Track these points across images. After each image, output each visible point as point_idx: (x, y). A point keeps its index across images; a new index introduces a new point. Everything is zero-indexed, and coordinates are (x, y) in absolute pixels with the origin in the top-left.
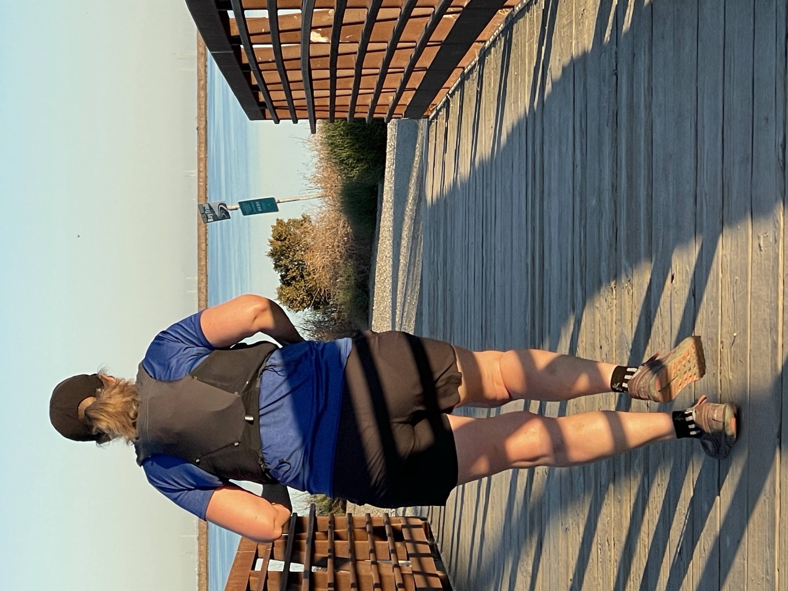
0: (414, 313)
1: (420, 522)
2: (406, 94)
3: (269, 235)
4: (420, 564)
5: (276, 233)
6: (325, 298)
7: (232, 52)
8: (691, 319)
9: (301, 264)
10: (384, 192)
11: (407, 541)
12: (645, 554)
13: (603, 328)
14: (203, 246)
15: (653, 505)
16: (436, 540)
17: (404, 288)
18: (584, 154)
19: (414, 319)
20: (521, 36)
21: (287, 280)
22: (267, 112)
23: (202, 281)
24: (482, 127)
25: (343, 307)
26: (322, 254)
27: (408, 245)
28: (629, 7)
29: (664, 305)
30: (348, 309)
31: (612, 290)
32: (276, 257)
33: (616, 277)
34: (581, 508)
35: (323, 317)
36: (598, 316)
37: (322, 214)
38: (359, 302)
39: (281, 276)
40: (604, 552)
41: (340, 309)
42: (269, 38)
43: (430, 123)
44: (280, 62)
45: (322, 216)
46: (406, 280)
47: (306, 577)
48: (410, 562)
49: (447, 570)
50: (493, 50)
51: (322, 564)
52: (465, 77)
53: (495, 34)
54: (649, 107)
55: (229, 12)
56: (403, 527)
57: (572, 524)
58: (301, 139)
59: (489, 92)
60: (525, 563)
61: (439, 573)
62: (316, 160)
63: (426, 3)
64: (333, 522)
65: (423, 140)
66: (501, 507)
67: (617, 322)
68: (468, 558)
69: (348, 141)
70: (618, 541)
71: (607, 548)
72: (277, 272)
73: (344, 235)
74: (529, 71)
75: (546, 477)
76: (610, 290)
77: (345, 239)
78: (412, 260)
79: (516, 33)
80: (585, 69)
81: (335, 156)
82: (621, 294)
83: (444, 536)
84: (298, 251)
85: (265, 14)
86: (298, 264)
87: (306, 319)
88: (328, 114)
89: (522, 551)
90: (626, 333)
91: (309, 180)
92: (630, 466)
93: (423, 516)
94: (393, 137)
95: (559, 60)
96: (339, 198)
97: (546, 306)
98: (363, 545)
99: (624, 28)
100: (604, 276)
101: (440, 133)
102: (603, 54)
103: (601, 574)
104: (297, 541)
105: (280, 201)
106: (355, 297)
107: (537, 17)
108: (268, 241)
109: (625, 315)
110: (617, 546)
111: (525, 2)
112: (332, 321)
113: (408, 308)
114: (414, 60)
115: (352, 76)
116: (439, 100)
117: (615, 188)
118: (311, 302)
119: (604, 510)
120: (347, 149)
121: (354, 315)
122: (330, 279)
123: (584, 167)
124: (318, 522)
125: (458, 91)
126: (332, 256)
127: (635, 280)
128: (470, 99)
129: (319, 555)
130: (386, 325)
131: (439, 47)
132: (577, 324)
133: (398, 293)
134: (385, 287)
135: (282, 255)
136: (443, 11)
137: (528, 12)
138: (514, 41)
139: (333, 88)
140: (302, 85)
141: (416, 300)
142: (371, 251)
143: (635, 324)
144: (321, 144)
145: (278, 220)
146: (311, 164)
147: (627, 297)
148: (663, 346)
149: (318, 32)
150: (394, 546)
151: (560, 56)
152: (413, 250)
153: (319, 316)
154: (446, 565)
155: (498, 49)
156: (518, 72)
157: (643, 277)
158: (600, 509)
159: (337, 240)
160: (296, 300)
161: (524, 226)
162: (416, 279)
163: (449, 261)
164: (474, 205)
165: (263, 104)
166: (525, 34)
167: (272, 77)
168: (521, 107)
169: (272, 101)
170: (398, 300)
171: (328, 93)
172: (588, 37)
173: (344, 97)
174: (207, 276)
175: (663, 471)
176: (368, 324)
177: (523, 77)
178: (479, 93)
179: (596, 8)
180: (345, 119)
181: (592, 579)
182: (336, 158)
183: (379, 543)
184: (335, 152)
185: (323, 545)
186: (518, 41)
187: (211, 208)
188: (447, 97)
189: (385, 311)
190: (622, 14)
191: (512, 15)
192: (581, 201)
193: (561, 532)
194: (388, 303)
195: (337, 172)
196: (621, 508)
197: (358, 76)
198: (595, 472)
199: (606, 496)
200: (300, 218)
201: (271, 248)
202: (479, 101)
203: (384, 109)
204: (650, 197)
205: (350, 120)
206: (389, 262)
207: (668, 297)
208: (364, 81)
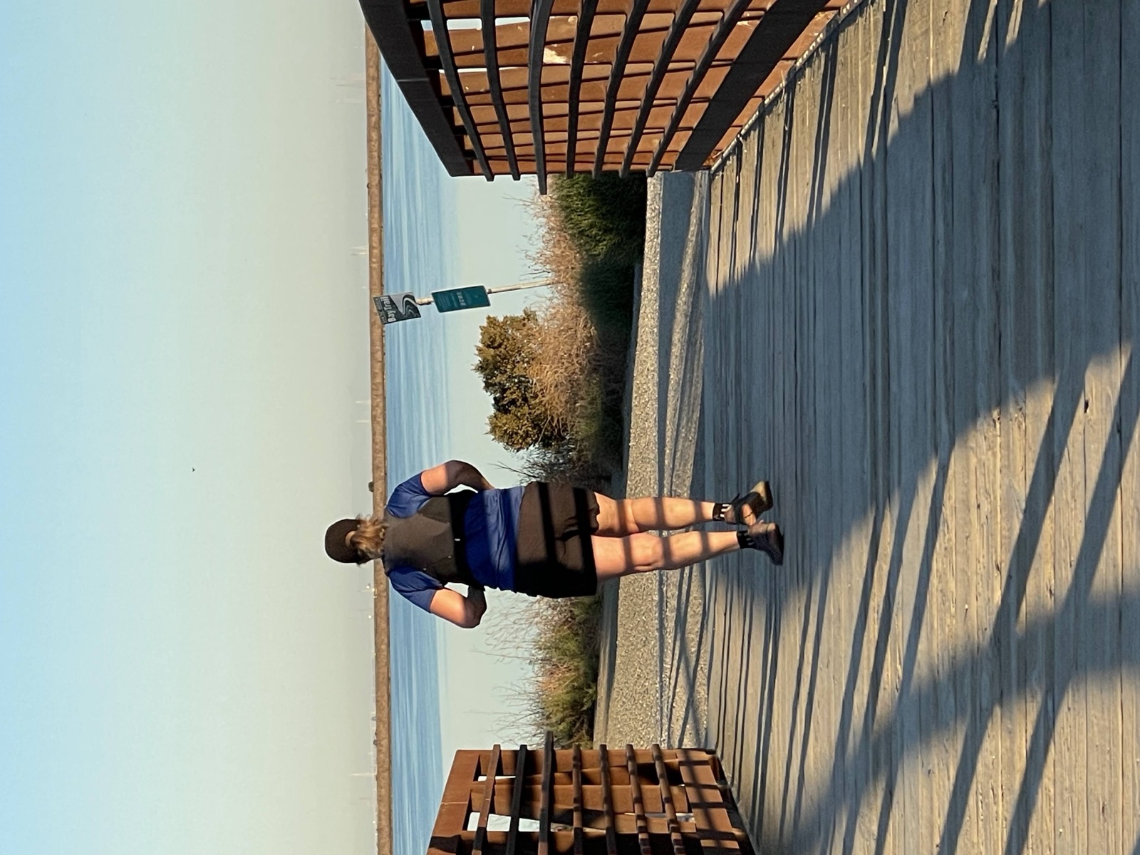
0: (692, 452)
1: (705, 757)
2: (678, 136)
3: (477, 339)
4: (709, 818)
5: (487, 336)
6: (559, 430)
7: (427, 79)
8: (1116, 466)
9: (524, 382)
10: (644, 277)
11: (688, 785)
12: (1050, 810)
13: (981, 479)
14: (379, 355)
15: (1060, 738)
16: (729, 783)
17: (677, 416)
18: (949, 225)
19: (691, 461)
20: (851, 51)
21: (504, 406)
22: (476, 163)
23: (377, 406)
24: (792, 184)
25: (585, 443)
26: (553, 367)
27: (681, 353)
28: (1015, 9)
29: (1073, 446)
30: (593, 446)
31: (995, 423)
32: (487, 371)
33: (1000, 403)
34: (950, 741)
35: (555, 457)
36: (974, 460)
37: (554, 308)
38: (609, 436)
39: (495, 399)
40: (987, 805)
41: (580, 446)
42: (482, 58)
43: (712, 178)
44: (497, 93)
45: (553, 311)
46: (678, 405)
47: (543, 841)
48: (692, 814)
49: (747, 827)
50: (807, 71)
51: (566, 818)
52: (764, 111)
53: (811, 48)
54: (1047, 154)
55: (423, 23)
56: (681, 763)
57: (938, 765)
58: (521, 200)
59: (802, 133)
60: (867, 820)
61: (737, 832)
62: (543, 231)
63: (710, 5)
64: (579, 758)
65: (702, 202)
66: (829, 737)
67: (1003, 470)
68: (779, 811)
69: (591, 202)
70: (1009, 790)
71: (991, 800)
72: (489, 393)
73: (586, 340)
74: (864, 103)
75: (897, 694)
76: (992, 423)
77: (588, 344)
78: (688, 376)
79: (843, 47)
80: (949, 101)
81: (572, 225)
82: (1008, 429)
83: (743, 777)
84: (518, 362)
85: (477, 24)
86: (520, 382)
87: (532, 461)
88: (564, 167)
89: (862, 802)
90: (1016, 487)
91: (534, 259)
92: (1026, 681)
93: (708, 748)
94: (657, 197)
95: (910, 87)
96: (577, 286)
97: (894, 445)
98: (625, 790)
99: (1009, 39)
100: (981, 403)
101: (728, 192)
102: (977, 79)
103: (983, 837)
104: (527, 786)
105: (493, 290)
106: (603, 429)
107: (875, 23)
108: (475, 349)
109: (1015, 459)
110: (1007, 798)
111: (856, 1)
112: (569, 462)
113: (683, 446)
114: (692, 88)
115: (601, 112)
116: (727, 143)
117: (996, 274)
118: (538, 437)
119: (987, 745)
120: (589, 215)
121: (601, 454)
122: (567, 402)
123: (949, 244)
124: (558, 758)
125: (755, 130)
126: (569, 369)
127: (1029, 408)
128: (773, 143)
129: (560, 807)
130: (648, 469)
131: (729, 68)
132: (941, 474)
133: (668, 422)
134: (647, 414)
135: (496, 369)
136: (737, 15)
137: (861, 16)
138: (840, 58)
139: (573, 129)
140: (528, 125)
141: (695, 433)
142: (625, 362)
143: (1030, 473)
144: (551, 207)
145: (489, 318)
146: (536, 236)
147: (1016, 434)
148: (1073, 506)
149: (552, 49)
150: (669, 791)
151: (910, 80)
152: (688, 360)
153: (550, 456)
154: (746, 821)
155: (816, 69)
156: (846, 103)
157: (1042, 404)
158: (981, 742)
159: (575, 347)
160: (517, 433)
161: (859, 328)
162: (694, 403)
163: (744, 376)
164: (781, 297)
165: (470, 154)
166: (857, 48)
167: (485, 114)
168: (852, 155)
169: (483, 149)
170: (669, 434)
171: (565, 136)
172: (954, 53)
173: (588, 142)
174: (384, 398)
175: (1075, 688)
176: (622, 468)
177: (854, 111)
178: (788, 134)
179: (964, 11)
180: (590, 172)
181: (969, 845)
182: (573, 228)
183: (647, 788)
184: (571, 219)
185: (566, 792)
186: (846, 58)
187: (392, 303)
188: (738, 139)
189: (647, 449)
190: (1005, 18)
191: (837, 21)
192: (946, 292)
193: (921, 777)
194: (652, 438)
195: (574, 247)
196: (1012, 742)
197: (610, 112)
198: (972, 689)
199: (990, 725)
200: (520, 314)
201: (480, 359)
202: (787, 146)
203: (645, 157)
204: (1050, 287)
205: (596, 175)
206: (653, 378)
207: (1080, 434)
208: (618, 118)
